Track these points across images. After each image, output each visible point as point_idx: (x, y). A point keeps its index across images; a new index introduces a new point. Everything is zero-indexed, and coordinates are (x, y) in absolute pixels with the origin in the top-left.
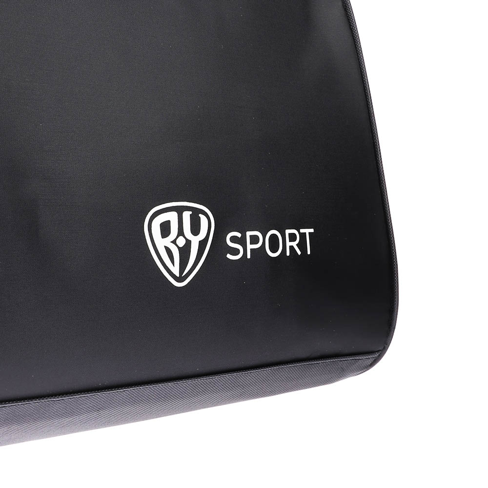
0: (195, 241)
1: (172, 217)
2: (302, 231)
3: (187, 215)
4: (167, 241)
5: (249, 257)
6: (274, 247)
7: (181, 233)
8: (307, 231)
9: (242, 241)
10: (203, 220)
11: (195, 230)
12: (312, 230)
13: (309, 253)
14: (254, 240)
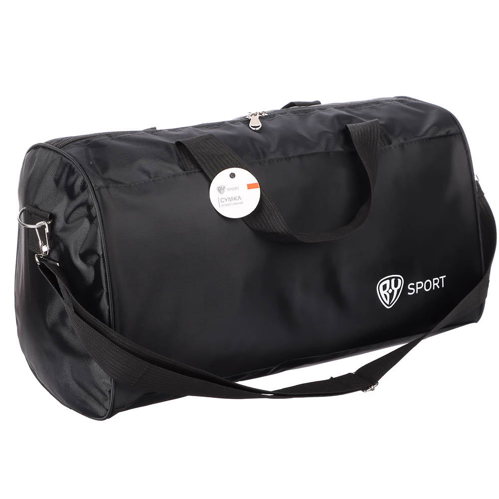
0: (396, 290)
1: (387, 282)
2: (440, 278)
3: (393, 280)
4: (385, 292)
5: (417, 292)
6: (428, 287)
7: (390, 288)
8: (442, 277)
9: (414, 287)
10: (399, 281)
11: (396, 286)
12: (445, 276)
13: (443, 286)
14: (420, 285)
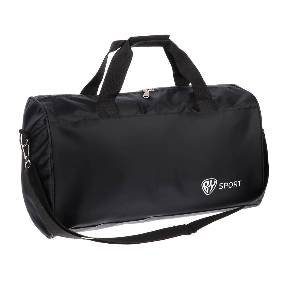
0: (212, 186)
1: (208, 182)
2: (238, 181)
3: (211, 181)
4: (206, 187)
5: (224, 188)
6: (231, 185)
7: (209, 185)
8: (240, 181)
9: (223, 185)
10: (215, 182)
12: (241, 181)
13: (240, 186)
14: (226, 185)
